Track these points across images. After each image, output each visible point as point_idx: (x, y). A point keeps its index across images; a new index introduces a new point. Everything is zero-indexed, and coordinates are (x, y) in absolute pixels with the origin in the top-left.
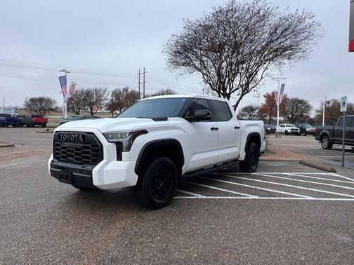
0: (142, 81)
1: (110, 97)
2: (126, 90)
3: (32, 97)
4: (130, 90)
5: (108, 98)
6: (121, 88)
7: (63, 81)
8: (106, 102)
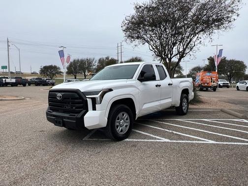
0: (119, 52)
1: (97, 64)
2: (107, 58)
3: (45, 66)
4: (110, 58)
5: (96, 64)
6: (104, 57)
7: (61, 54)
8: (94, 67)
